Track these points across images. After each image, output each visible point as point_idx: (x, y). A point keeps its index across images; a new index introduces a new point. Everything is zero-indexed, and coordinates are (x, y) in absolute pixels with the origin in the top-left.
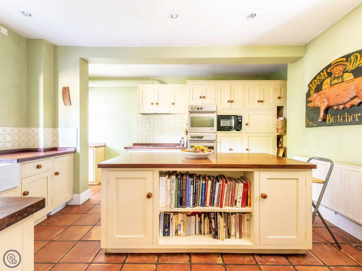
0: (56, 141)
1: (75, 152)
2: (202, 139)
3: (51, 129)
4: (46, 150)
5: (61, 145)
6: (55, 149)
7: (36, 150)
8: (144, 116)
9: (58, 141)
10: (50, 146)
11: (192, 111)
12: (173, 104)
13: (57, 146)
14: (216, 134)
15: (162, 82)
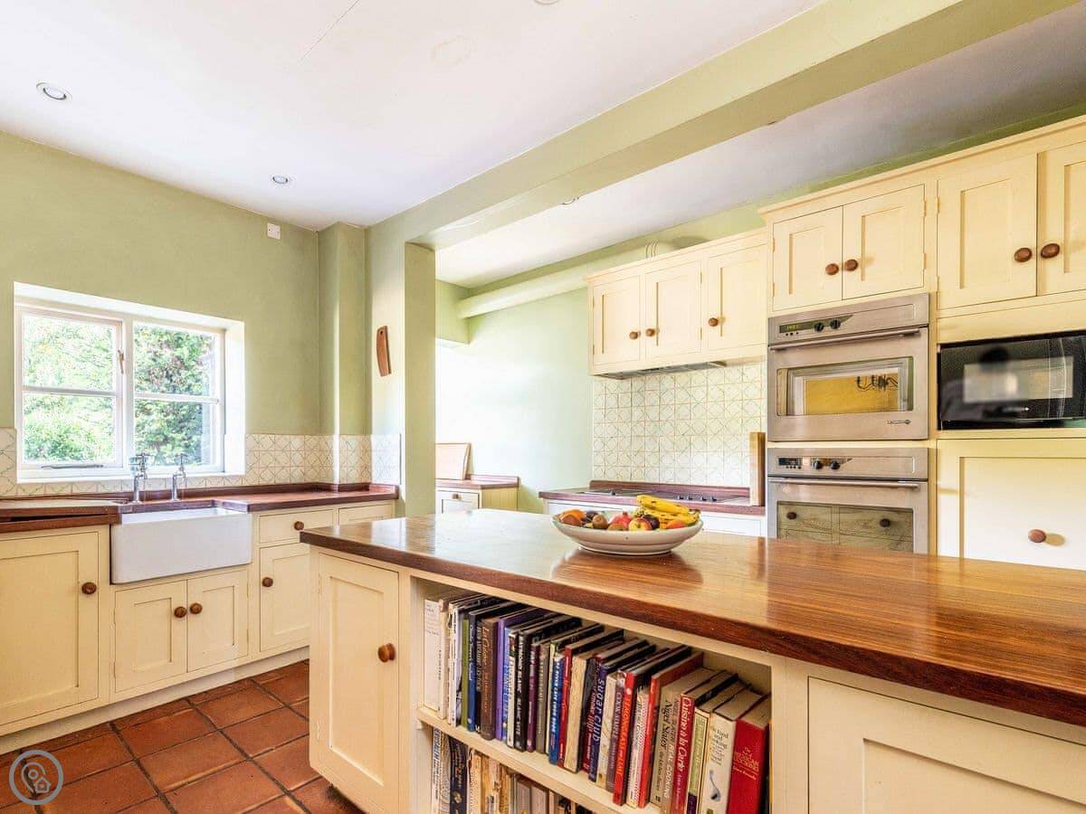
0: (366, 468)
1: (396, 497)
2: (839, 473)
3: (358, 437)
4: (342, 488)
5: (376, 480)
6: (365, 487)
7: (326, 488)
8: (626, 384)
9: (371, 467)
10: (354, 478)
11: (784, 340)
12: (714, 322)
13: (369, 481)
14: (931, 444)
15: (680, 243)
